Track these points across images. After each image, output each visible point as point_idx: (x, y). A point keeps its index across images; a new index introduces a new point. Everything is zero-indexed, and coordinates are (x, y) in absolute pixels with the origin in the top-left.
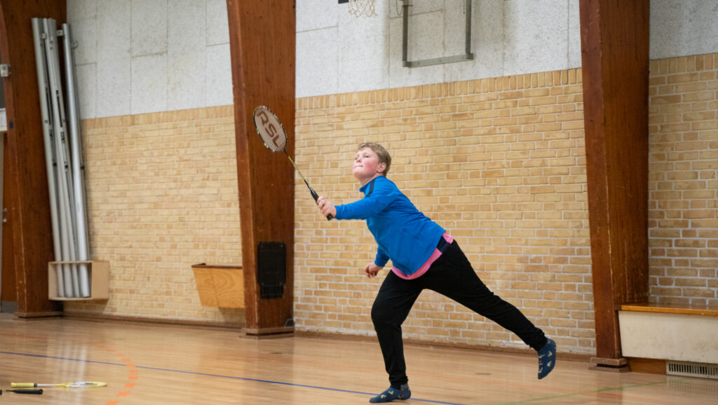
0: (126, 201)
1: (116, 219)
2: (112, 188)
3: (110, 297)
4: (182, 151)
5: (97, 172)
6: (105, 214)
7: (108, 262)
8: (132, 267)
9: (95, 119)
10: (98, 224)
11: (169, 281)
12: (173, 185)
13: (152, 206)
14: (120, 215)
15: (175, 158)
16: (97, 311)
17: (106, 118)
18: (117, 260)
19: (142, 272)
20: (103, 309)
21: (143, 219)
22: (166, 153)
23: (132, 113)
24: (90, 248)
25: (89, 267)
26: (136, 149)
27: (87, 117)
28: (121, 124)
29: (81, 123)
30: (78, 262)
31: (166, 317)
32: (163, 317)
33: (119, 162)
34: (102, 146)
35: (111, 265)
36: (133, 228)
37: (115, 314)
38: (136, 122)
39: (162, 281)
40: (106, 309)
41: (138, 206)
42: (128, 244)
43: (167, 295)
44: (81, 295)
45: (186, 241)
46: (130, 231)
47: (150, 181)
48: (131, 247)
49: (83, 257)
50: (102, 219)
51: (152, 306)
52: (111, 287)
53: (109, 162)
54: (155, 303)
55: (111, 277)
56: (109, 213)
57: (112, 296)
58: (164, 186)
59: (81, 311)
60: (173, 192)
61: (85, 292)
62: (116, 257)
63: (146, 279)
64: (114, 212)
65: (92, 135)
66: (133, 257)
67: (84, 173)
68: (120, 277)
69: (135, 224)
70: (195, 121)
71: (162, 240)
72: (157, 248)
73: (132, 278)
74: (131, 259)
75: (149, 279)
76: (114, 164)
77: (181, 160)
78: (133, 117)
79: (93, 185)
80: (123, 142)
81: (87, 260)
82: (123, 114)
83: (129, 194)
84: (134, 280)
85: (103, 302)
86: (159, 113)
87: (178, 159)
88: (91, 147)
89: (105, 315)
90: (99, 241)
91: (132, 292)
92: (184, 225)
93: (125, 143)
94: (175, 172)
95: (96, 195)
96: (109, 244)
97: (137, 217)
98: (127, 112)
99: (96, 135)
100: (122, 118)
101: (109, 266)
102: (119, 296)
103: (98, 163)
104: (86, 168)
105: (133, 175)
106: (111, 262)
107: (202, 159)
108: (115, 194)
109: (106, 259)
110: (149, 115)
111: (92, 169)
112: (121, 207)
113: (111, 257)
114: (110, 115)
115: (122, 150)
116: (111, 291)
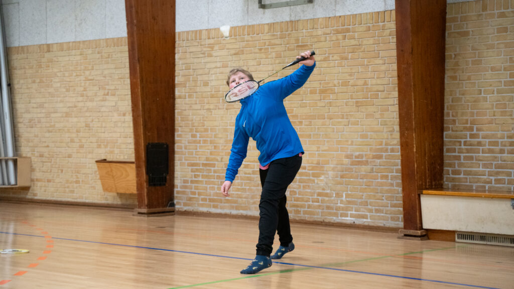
0: (43, 111)
1: (36, 125)
2: (33, 101)
3: (32, 185)
4: (87, 73)
5: (21, 88)
6: (27, 121)
7: (30, 158)
8: (49, 162)
9: (19, 47)
10: (22, 129)
11: (78, 173)
12: (80, 99)
13: (64, 115)
14: (39, 122)
15: (82, 78)
16: (22, 196)
17: (27, 46)
18: (37, 157)
19: (57, 166)
20: (27, 194)
21: (57, 125)
22: (75, 74)
23: (48, 43)
24: (16, 148)
25: (15, 162)
26: (51, 71)
27: (12, 46)
28: (39, 51)
29: (7, 50)
30: (6, 158)
31: (76, 200)
32: (73, 200)
33: (38, 81)
34: (24, 68)
35: (33, 160)
36: (49, 132)
37: (36, 198)
38: (51, 50)
39: (72, 173)
40: (29, 194)
41: (53, 115)
42: (46, 144)
43: (76, 183)
44: (9, 184)
45: (91, 142)
46: (47, 135)
47: (62, 96)
48: (48, 146)
49: (10, 154)
50: (25, 125)
51: (65, 192)
52: (32, 177)
53: (30, 81)
54: (67, 190)
55: (32, 170)
56: (30, 120)
57: (34, 184)
58: (74, 100)
59: (9, 195)
60: (81, 104)
61: (13, 181)
62: (37, 154)
63: (60, 171)
64: (35, 120)
65: (16, 59)
66: (49, 155)
67: (11, 89)
68: (39, 169)
69: (51, 129)
70: (97, 49)
71: (72, 141)
72: (68, 147)
73: (49, 171)
74: (48, 156)
75: (62, 171)
76: (34, 82)
77: (87, 79)
78: (48, 45)
79: (18, 98)
80: (41, 65)
81: (14, 156)
82: (40, 44)
83: (46, 105)
84: (51, 172)
85: (27, 189)
86: (69, 42)
87: (84, 79)
88: (16, 69)
89: (28, 199)
90: (23, 142)
91: (49, 181)
92: (89, 129)
93: (43, 66)
94: (82, 89)
95: (20, 107)
96: (31, 144)
97: (52, 124)
98: (43, 42)
99: (20, 59)
100: (40, 46)
101: (31, 162)
102: (39, 184)
103: (22, 81)
104: (11, 86)
105: (49, 91)
106: (33, 158)
107: (102, 78)
108: (35, 105)
109: (29, 155)
110: (61, 44)
111: (16, 86)
112: (39, 115)
113: (32, 154)
114: (30, 44)
115: (39, 72)
116: (32, 180)
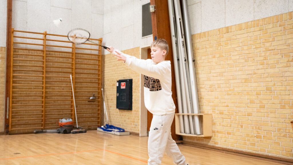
0: (223, 78)
1: (216, 89)
2: (213, 71)
3: (213, 135)
4: (268, 44)
5: (203, 63)
6: (208, 87)
7: (211, 114)
8: (229, 119)
9: (201, 33)
10: (204, 93)
11: (259, 129)
12: (261, 67)
13: (243, 81)
14: (219, 87)
15: (262, 49)
16: (205, 142)
17: (208, 32)
18: (218, 114)
19: (237, 122)
20: (209, 142)
21: (236, 89)
22: (254, 47)
23: (226, 26)
24: (200, 107)
25: (201, 118)
26: (230, 47)
27: (196, 33)
28: (219, 33)
29: (192, 36)
30: (193, 114)
31: (257, 152)
32: (254, 152)
33: (218, 56)
34: (206, 48)
35: (213, 116)
36: (228, 94)
37: (217, 146)
38: (229, 31)
39: (253, 129)
40: (210, 142)
41: (232, 81)
42: (226, 104)
43: (257, 138)
44: (195, 133)
45: (273, 104)
46: (227, 97)
47: (241, 65)
48: (227, 106)
49: (196, 112)
50: (206, 90)
51: (245, 144)
52: (214, 129)
53: (210, 56)
54: (248, 142)
55: (214, 124)
56: (211, 86)
57: (215, 135)
58: (253, 68)
59: (193, 141)
60: (260, 72)
61: (198, 131)
62: (217, 112)
63: (240, 126)
64: (215, 85)
65: (198, 43)
66: (229, 112)
67: (194, 64)
68: (220, 124)
69: (230, 92)
70: (278, 23)
71: (252, 102)
72: (248, 107)
73: (229, 125)
74: (228, 113)
75: (242, 127)
76: (214, 57)
77: (267, 50)
78: (227, 28)
79: (200, 70)
80: (220, 43)
81: (198, 113)
82: (219, 28)
83: (225, 74)
84: (231, 126)
85: (209, 138)
86: (248, 22)
87: (264, 50)
88: (199, 49)
89: (209, 146)
90: (204, 102)
91: (229, 133)
92: (271, 92)
93: (222, 44)
94: (262, 58)
95: (202, 76)
96: (211, 104)
97: (232, 88)
98: (222, 26)
99: (201, 42)
100: (219, 30)
101: (212, 117)
102: (220, 135)
103: (203, 58)
104: (195, 62)
105: (229, 62)
106: (213, 115)
107: (286, 47)
108: (215, 75)
109: (210, 112)
110: (240, 25)
111: (199, 61)
112: (219, 82)
113: (213, 111)
114: (210, 29)
115: (219, 49)
116: (213, 132)
